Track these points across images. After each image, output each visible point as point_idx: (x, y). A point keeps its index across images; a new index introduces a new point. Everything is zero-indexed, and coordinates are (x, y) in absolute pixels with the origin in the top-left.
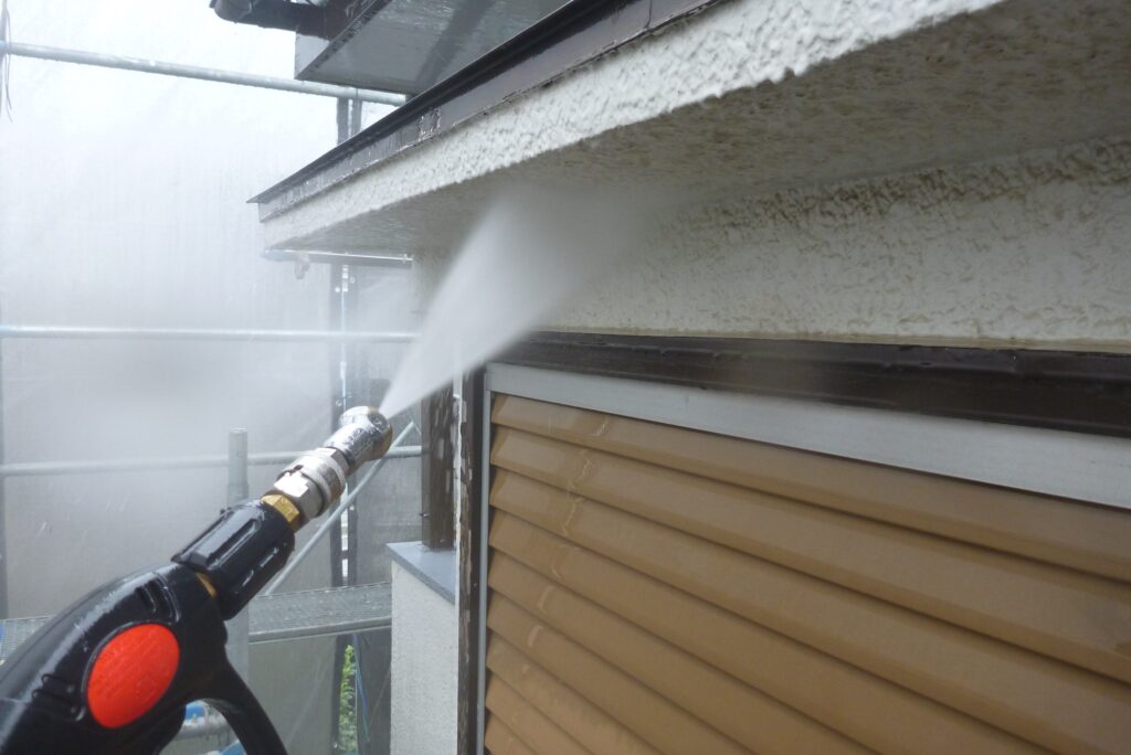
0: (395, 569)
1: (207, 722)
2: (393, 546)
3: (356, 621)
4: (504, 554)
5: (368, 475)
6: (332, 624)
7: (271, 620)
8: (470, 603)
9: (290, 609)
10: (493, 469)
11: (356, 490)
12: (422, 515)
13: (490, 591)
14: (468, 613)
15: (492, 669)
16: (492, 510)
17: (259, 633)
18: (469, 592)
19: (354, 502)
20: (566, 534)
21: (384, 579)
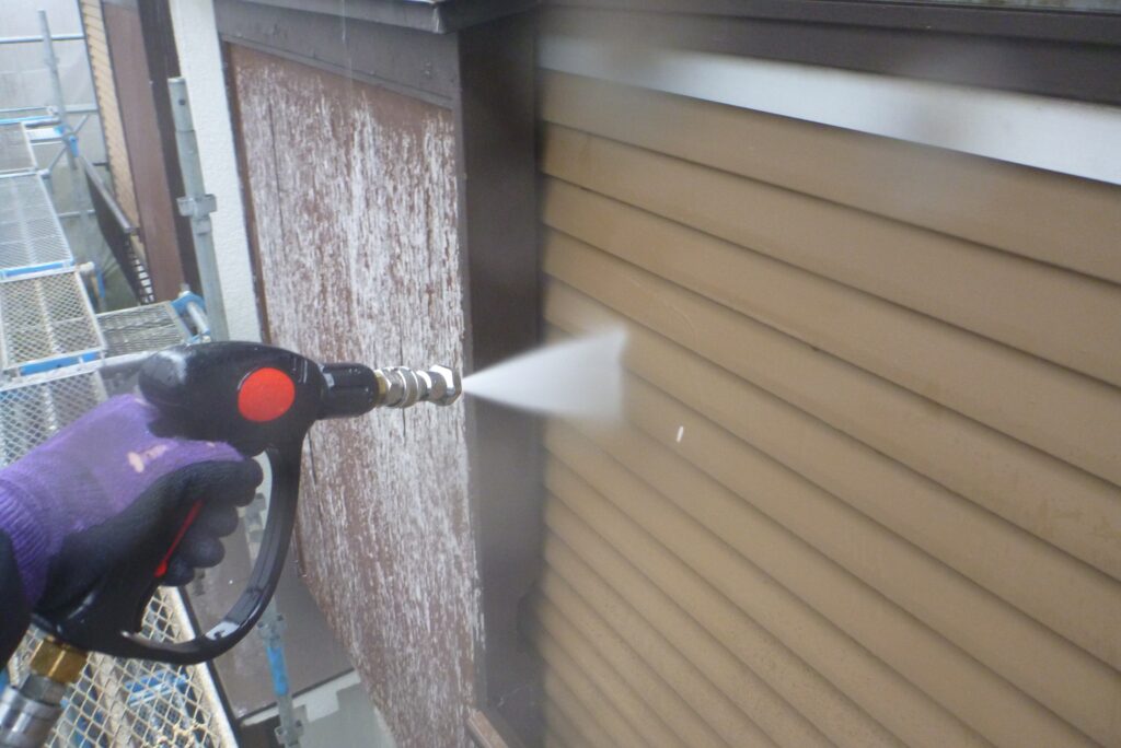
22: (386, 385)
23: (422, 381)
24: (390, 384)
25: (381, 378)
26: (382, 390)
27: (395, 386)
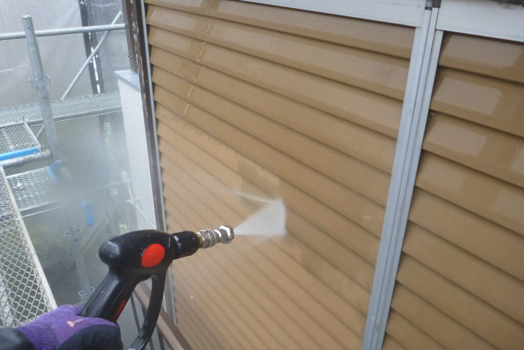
0: (120, 83)
1: (42, 155)
2: (117, 72)
3: (105, 108)
4: (158, 67)
5: (102, 39)
6: (94, 111)
7: (65, 110)
8: (145, 90)
9: (74, 105)
10: (148, 26)
11: (97, 47)
12: (129, 57)
13: (154, 84)
14: (145, 95)
15: (158, 118)
16: (150, 46)
17: (60, 116)
18: (144, 85)
19: (97, 53)
20: (198, 61)
21: (116, 89)
22: (202, 240)
23: (217, 235)
24: (204, 239)
25: (200, 237)
26: (201, 243)
27: (206, 240)
